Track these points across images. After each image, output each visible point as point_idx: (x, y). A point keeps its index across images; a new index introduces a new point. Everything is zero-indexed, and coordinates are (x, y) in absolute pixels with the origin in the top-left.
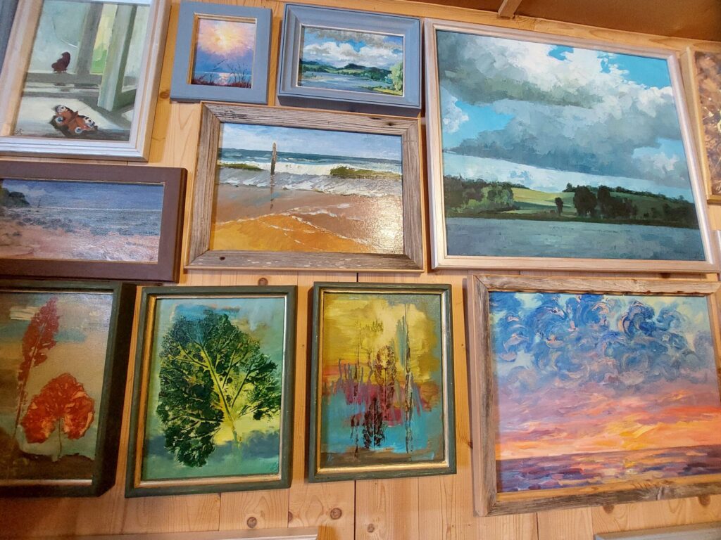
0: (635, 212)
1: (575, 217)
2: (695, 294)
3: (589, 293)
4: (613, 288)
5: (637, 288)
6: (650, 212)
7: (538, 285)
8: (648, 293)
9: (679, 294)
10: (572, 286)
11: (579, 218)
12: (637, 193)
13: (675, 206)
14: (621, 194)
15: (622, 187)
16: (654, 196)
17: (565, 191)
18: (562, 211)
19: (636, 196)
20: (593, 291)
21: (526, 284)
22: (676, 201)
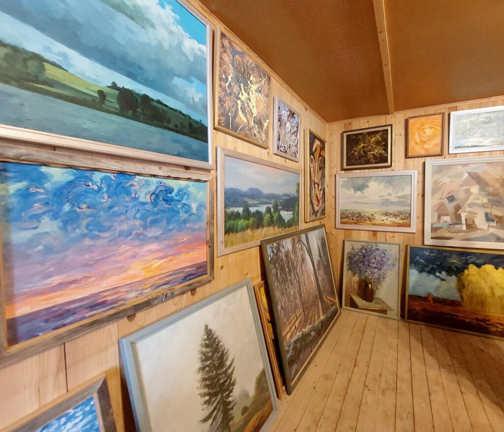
0: (169, 121)
1: (117, 111)
2: (198, 181)
3: (121, 173)
4: (143, 171)
5: (161, 173)
6: (179, 124)
7: (67, 161)
8: (169, 177)
9: (189, 179)
10: (106, 165)
11: (121, 113)
12: (172, 109)
13: (196, 126)
14: (160, 106)
15: (161, 101)
16: (184, 115)
17: (109, 87)
18: (104, 103)
19: (171, 111)
20: (125, 172)
21: (51, 159)
22: (197, 122)
